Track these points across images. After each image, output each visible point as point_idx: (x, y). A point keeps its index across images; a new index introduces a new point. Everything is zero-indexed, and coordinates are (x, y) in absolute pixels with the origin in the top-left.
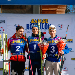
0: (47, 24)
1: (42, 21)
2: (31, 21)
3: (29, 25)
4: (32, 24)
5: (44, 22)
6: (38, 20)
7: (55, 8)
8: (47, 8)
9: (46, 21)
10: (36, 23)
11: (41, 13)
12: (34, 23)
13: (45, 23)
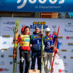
0: (45, 25)
1: (42, 23)
2: (34, 23)
3: (32, 26)
4: (34, 25)
5: (42, 24)
6: (38, 22)
7: (50, 13)
8: (45, 13)
9: (44, 23)
10: (37, 24)
11: (40, 17)
12: (36, 24)
13: (44, 24)
